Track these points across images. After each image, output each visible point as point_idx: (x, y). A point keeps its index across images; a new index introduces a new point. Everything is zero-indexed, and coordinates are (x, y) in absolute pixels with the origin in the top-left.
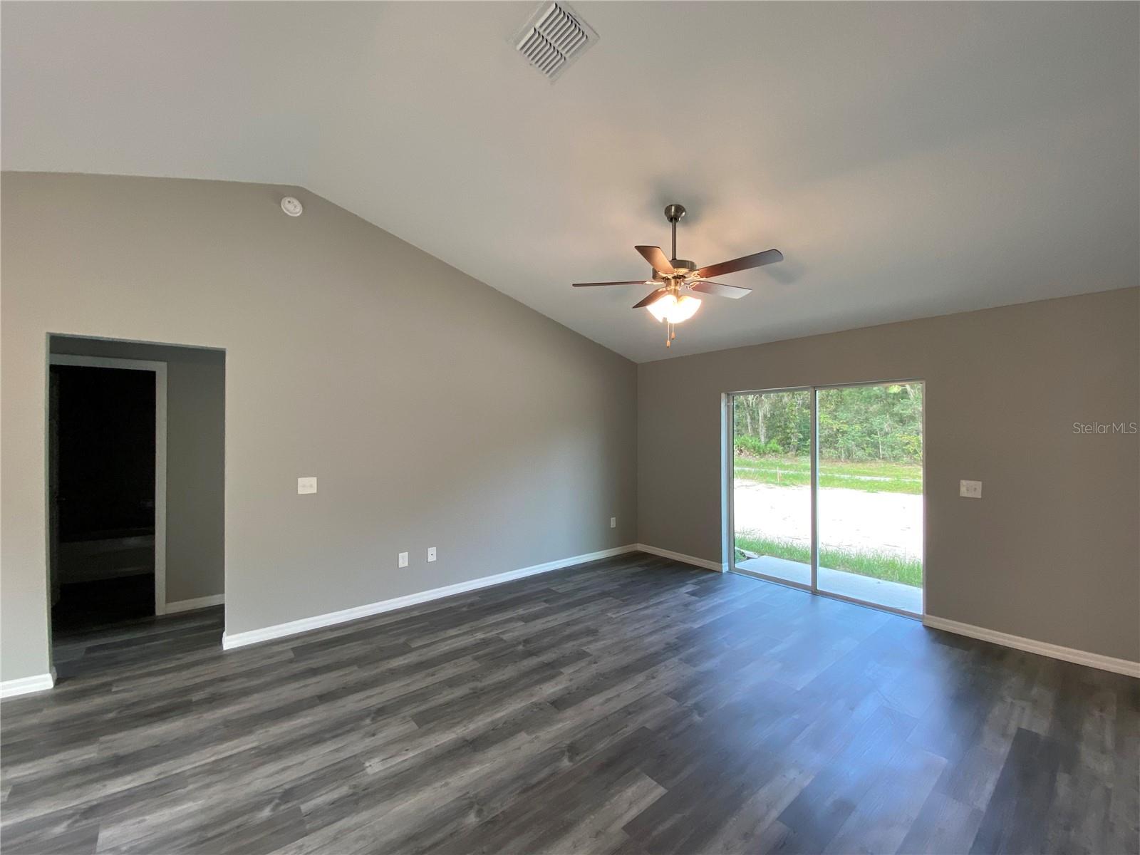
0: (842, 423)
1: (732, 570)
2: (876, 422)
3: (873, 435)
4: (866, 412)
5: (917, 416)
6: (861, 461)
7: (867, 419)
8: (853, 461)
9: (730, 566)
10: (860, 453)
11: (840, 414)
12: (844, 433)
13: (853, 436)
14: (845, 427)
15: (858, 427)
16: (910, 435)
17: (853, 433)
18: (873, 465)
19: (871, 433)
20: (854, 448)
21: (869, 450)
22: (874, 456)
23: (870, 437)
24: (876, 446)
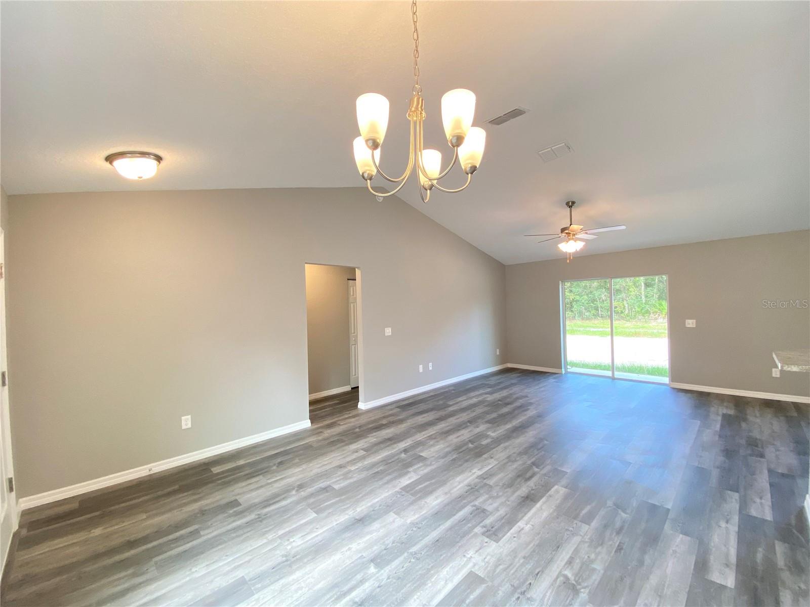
0: (576, 295)
1: (567, 373)
2: (597, 293)
3: (595, 302)
4: (590, 288)
5: (622, 289)
6: (588, 319)
7: (591, 292)
8: (583, 319)
9: (565, 370)
10: (587, 314)
11: (573, 289)
12: (577, 301)
13: (583, 303)
14: (578, 298)
15: (586, 297)
16: (619, 302)
17: (583, 301)
18: (596, 322)
19: (594, 301)
20: (584, 311)
21: (593, 312)
22: (596, 316)
23: (593, 303)
24: (597, 309)
